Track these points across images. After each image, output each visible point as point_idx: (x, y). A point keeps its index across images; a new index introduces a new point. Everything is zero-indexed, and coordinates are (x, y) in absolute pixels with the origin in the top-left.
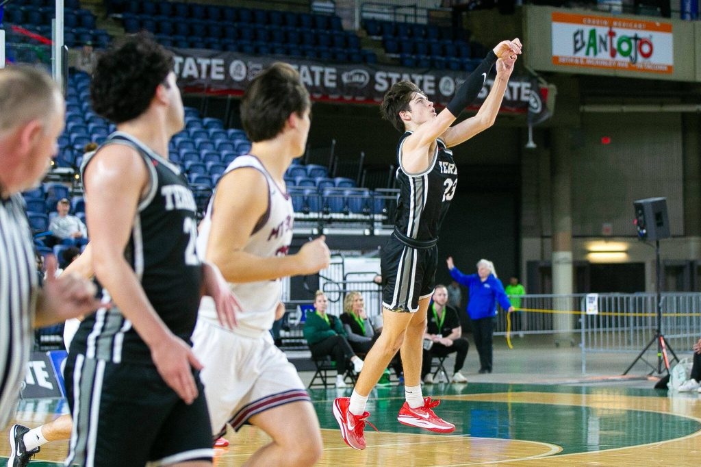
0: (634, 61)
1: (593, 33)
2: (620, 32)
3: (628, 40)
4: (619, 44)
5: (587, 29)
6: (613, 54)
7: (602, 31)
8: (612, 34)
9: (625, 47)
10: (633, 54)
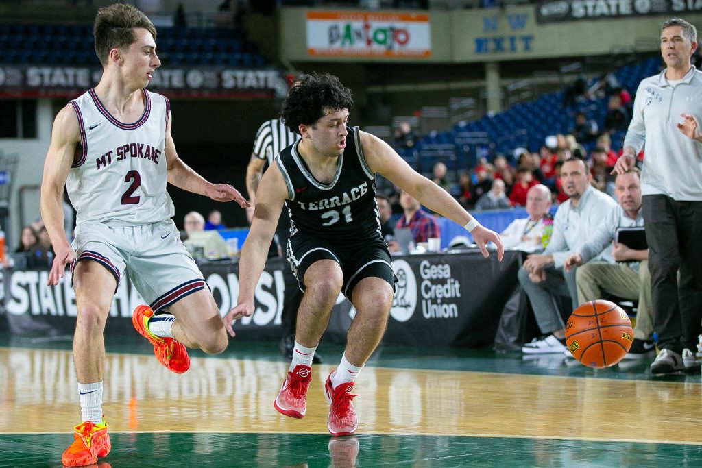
0: (390, 48)
1: (348, 28)
2: (376, 25)
3: (384, 31)
4: (375, 34)
5: (342, 25)
6: (369, 42)
7: (357, 25)
8: (367, 27)
9: (381, 37)
10: (389, 41)
